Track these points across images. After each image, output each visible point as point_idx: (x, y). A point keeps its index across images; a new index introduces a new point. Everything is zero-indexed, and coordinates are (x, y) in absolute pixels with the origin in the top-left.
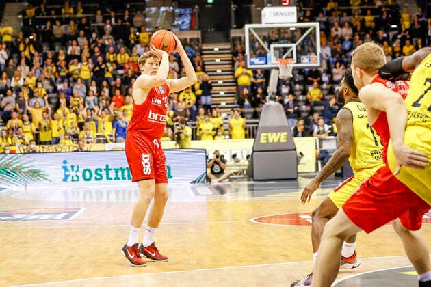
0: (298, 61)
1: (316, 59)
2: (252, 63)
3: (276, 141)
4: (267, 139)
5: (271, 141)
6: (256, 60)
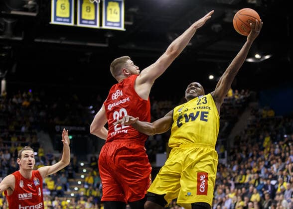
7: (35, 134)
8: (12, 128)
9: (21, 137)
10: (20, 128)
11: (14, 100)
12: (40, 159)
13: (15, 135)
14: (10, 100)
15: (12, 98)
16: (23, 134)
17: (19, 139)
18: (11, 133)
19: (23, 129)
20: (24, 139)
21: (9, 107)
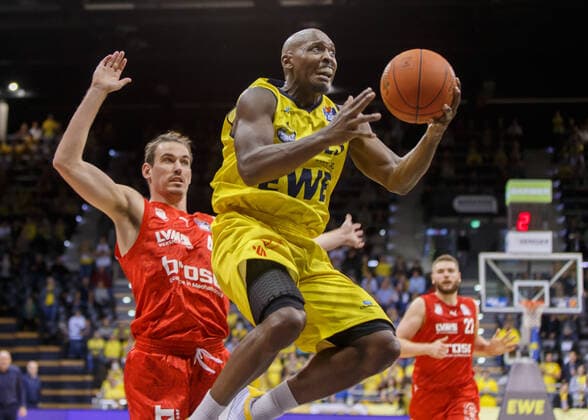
0: (552, 305)
1: (577, 303)
2: (488, 305)
3: (529, 411)
4: (517, 408)
5: (521, 411)
6: (494, 301)
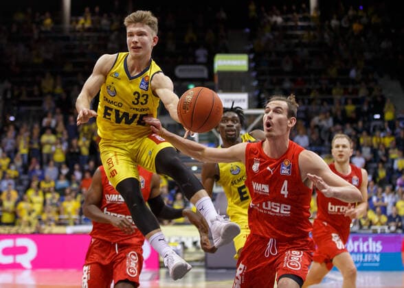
7: (375, 81)
8: (333, 72)
9: (350, 88)
10: (348, 72)
11: (334, 22)
12: (386, 124)
13: (338, 84)
14: (327, 22)
15: (330, 19)
16: (353, 82)
17: (346, 91)
18: (333, 82)
19: (353, 73)
20: (356, 92)
21: (326, 36)
